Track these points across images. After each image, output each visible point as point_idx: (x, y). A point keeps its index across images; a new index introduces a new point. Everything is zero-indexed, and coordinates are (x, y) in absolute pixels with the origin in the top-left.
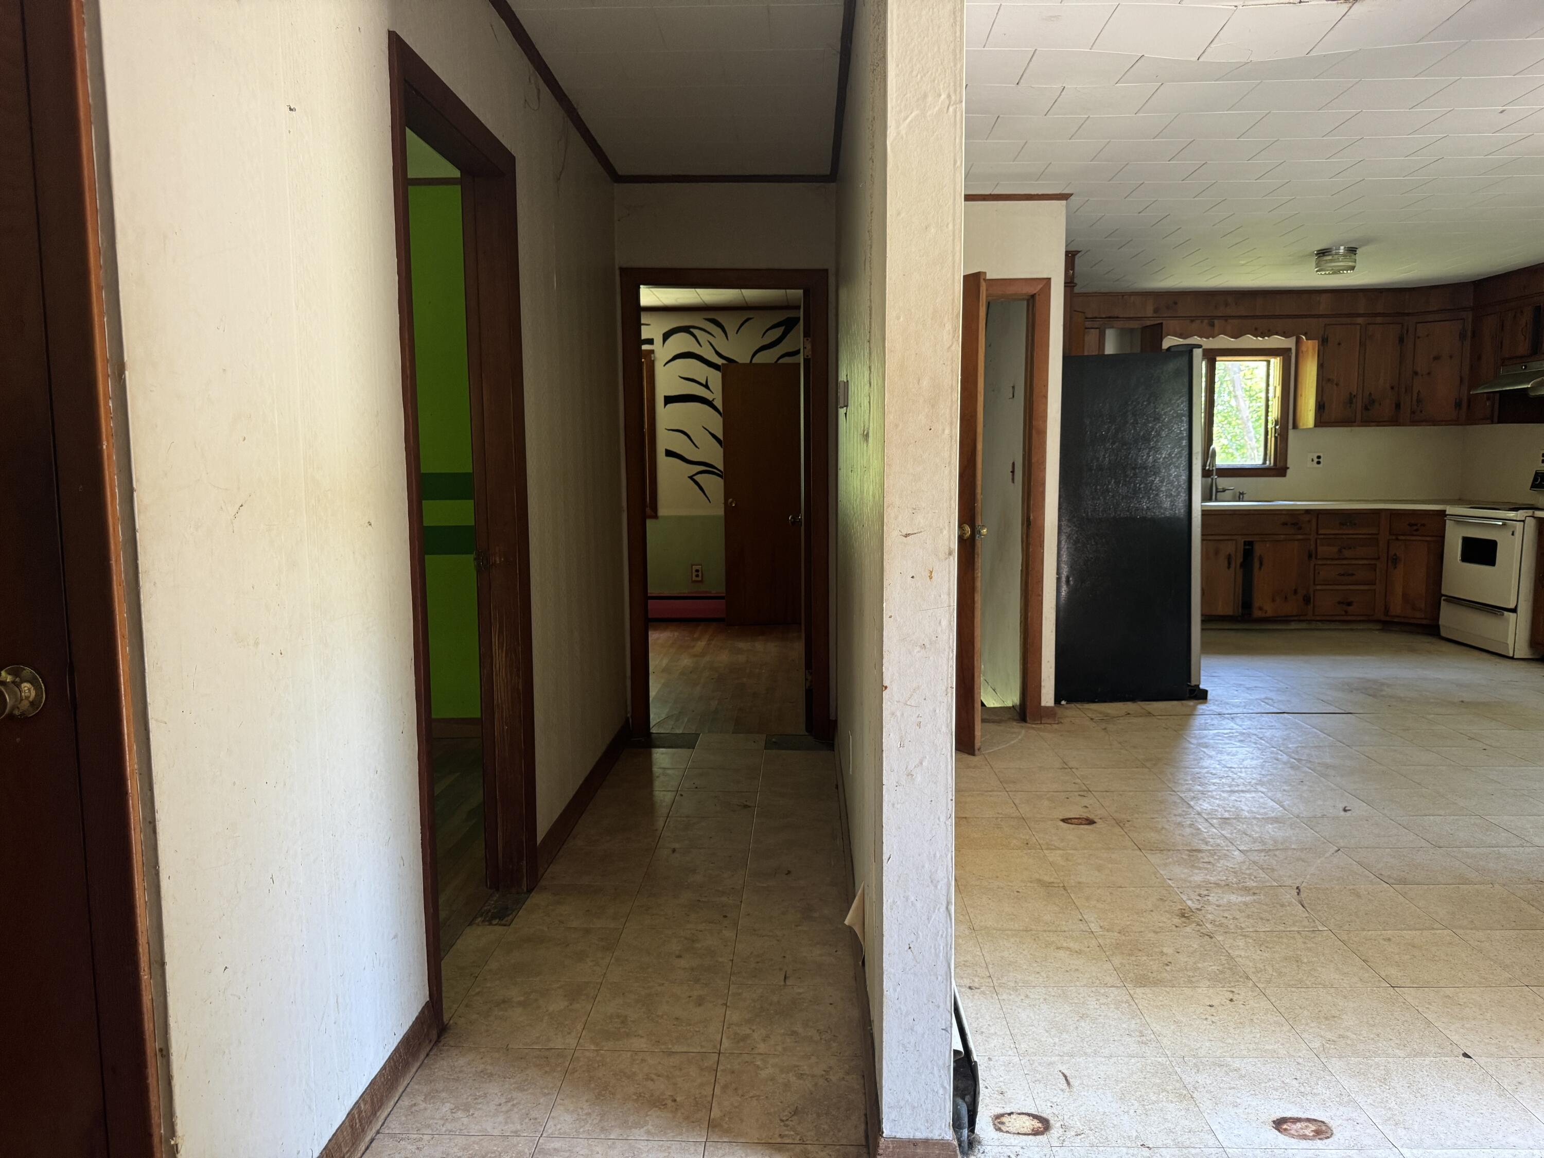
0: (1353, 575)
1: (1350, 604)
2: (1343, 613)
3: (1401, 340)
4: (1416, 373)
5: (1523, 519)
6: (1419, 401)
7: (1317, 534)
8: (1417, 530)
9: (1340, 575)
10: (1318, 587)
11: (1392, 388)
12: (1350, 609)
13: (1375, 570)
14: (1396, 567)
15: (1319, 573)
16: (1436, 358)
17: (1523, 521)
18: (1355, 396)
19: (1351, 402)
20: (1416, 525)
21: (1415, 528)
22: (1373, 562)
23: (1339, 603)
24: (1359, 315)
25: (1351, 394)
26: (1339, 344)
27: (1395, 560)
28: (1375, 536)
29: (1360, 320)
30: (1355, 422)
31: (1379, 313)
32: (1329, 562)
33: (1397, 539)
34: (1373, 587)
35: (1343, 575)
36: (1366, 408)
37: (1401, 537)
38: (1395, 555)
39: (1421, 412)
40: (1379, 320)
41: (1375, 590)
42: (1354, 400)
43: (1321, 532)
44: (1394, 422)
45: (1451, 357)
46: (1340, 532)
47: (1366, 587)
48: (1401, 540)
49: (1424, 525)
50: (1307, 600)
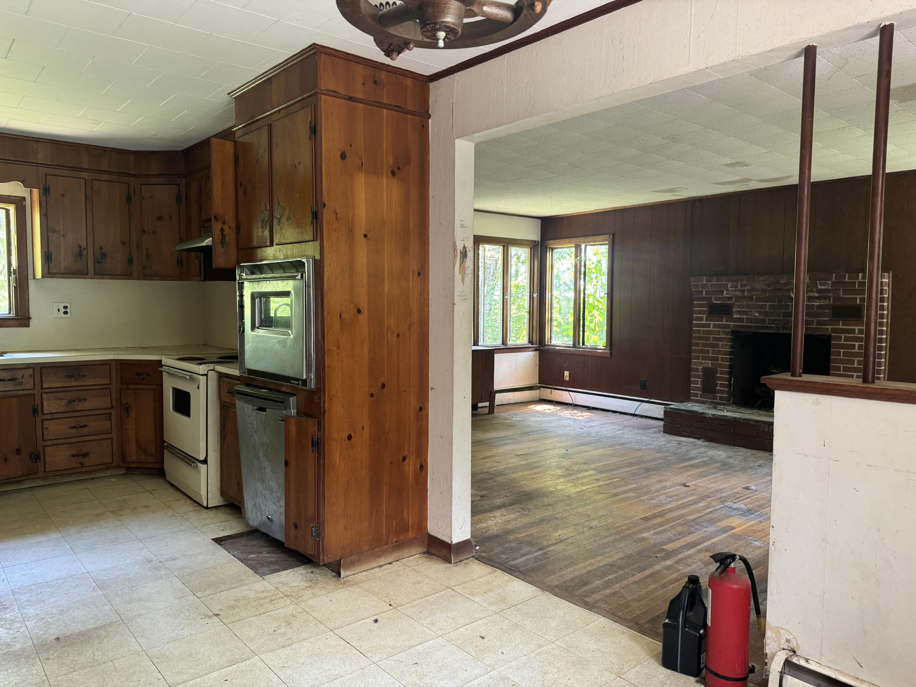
0: (86, 426)
1: (85, 455)
2: (80, 465)
3: (129, 199)
4: (144, 231)
5: (206, 373)
6: (148, 257)
7: (42, 388)
8: (143, 379)
9: (72, 428)
10: (49, 443)
11: (123, 243)
12: (86, 460)
13: (110, 419)
14: (128, 416)
15: (47, 428)
16: (159, 218)
17: (206, 375)
18: (84, 249)
19: (80, 254)
20: (142, 374)
21: (142, 377)
22: (108, 411)
23: (73, 456)
24: (82, 170)
25: (80, 246)
26: (63, 196)
27: (127, 409)
28: (106, 386)
29: (84, 175)
30: (88, 274)
31: (105, 171)
32: (58, 416)
33: (128, 388)
34: (109, 436)
35: (75, 427)
36: (97, 261)
37: (131, 387)
38: (127, 404)
39: (151, 267)
40: (105, 177)
41: (112, 438)
42: (84, 253)
43: (45, 385)
44: (127, 275)
45: (171, 218)
46: (69, 384)
47: (102, 437)
48: (132, 389)
49: (148, 374)
50: (36, 457)
